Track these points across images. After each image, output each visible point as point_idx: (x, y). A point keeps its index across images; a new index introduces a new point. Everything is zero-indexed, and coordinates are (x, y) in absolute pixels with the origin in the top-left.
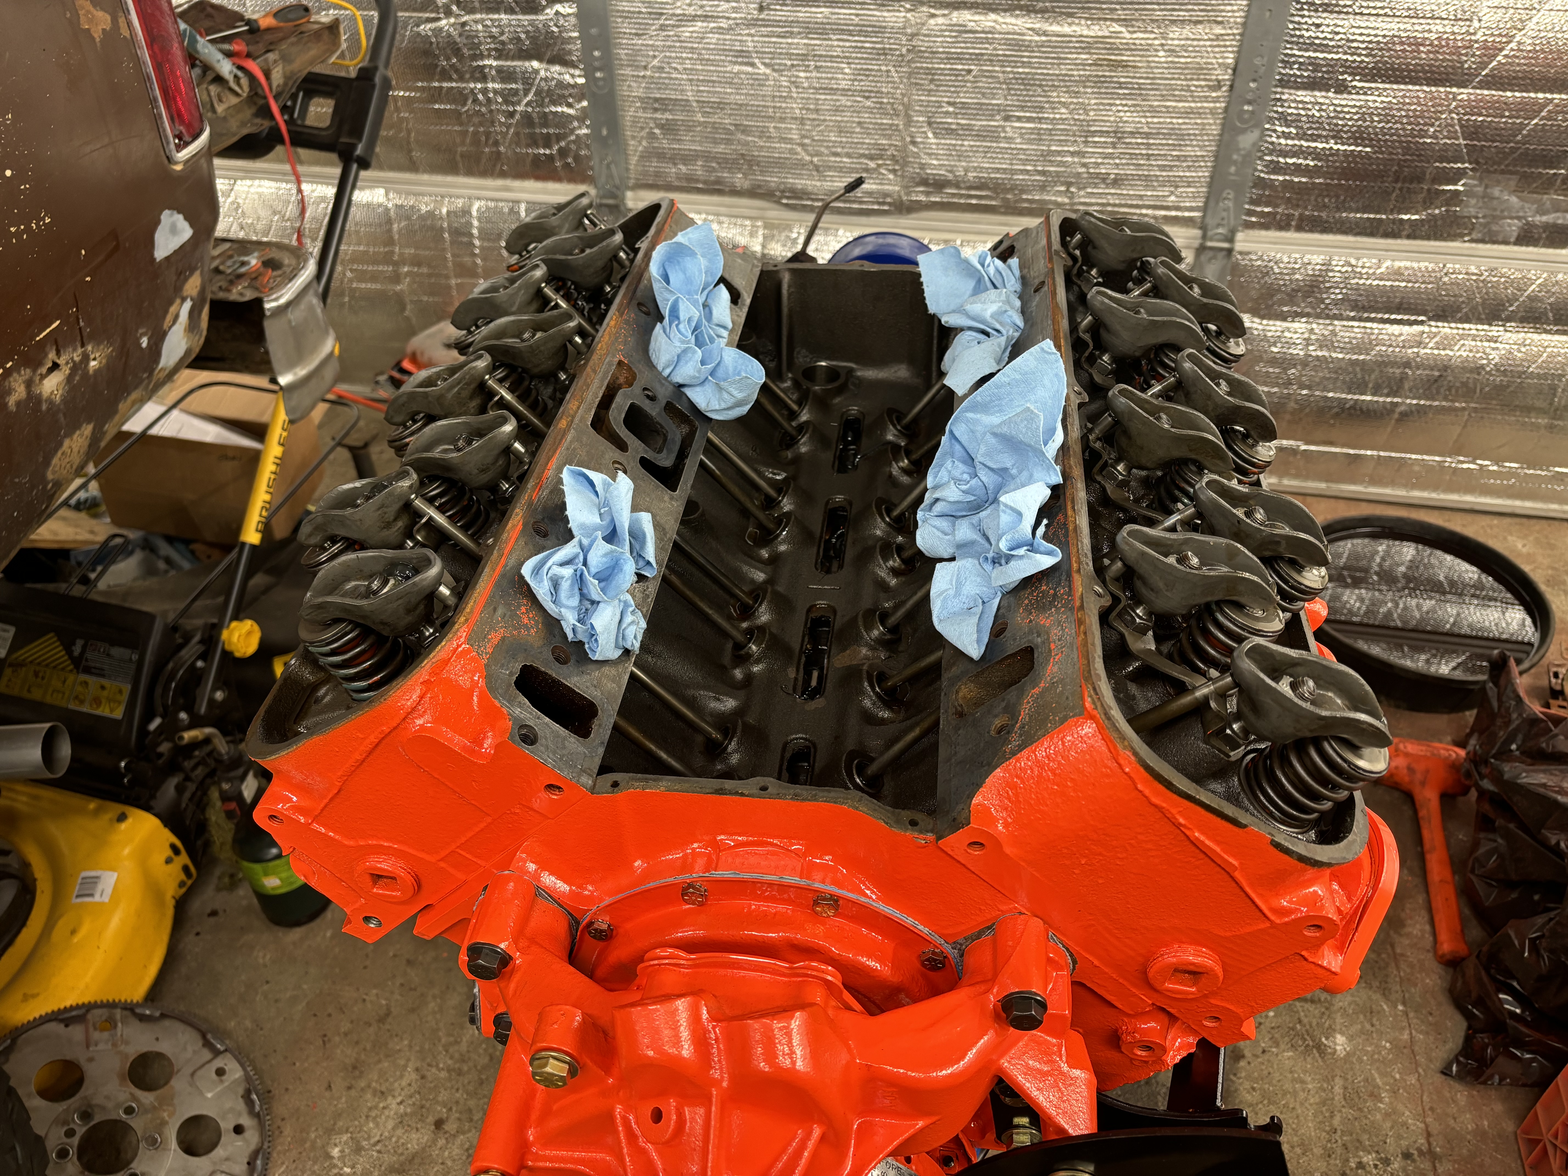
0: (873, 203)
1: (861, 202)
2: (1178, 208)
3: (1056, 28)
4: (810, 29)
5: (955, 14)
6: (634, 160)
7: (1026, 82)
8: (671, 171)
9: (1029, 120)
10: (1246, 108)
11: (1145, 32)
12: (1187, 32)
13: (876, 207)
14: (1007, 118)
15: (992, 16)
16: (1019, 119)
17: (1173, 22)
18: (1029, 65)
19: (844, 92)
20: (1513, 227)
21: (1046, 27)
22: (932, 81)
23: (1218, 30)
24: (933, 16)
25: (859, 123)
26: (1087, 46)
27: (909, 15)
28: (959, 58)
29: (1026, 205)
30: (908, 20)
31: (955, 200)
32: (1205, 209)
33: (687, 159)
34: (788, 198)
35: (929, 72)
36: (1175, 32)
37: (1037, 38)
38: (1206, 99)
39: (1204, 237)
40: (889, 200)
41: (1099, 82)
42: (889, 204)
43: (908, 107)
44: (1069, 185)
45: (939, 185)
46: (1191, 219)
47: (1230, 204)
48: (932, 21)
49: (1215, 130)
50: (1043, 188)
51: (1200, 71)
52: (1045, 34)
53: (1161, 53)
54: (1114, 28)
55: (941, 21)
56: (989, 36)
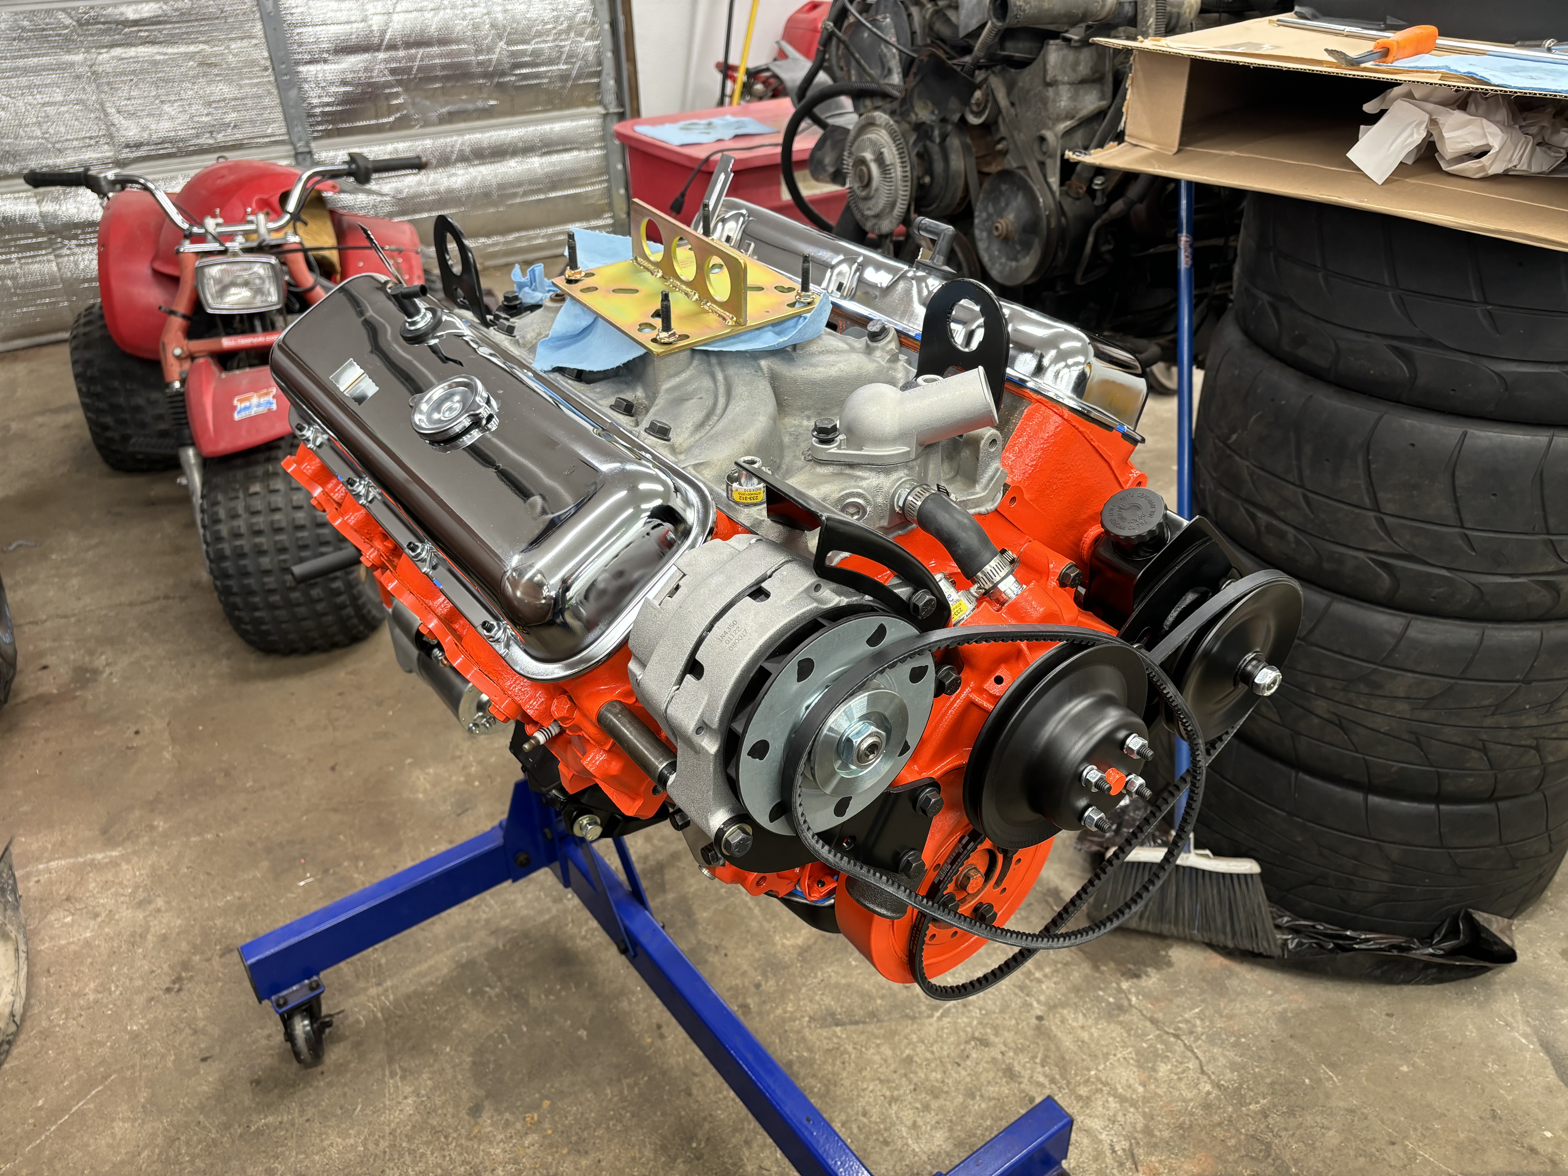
2: (274, 136)
3: (170, 50)
4: (26, 71)
5: (112, 50)
7: (166, 81)
10: (286, 78)
11: (217, 46)
12: (239, 44)
14: (162, 102)
15: (133, 49)
17: (230, 40)
18: (164, 72)
19: (62, 103)
20: (433, 115)
21: (165, 50)
22: (112, 88)
23: (254, 41)
24: (100, 53)
26: (191, 56)
27: (85, 55)
28: (123, 74)
30: (86, 58)
31: (152, 153)
32: (289, 134)
35: (108, 83)
36: (233, 46)
37: (162, 57)
38: (262, 76)
39: (295, 149)
41: (205, 75)
43: (102, 105)
45: (138, 145)
46: (284, 141)
48: (100, 57)
51: (253, 63)
52: (166, 54)
53: (231, 56)
54: (201, 46)
55: (105, 56)
56: (136, 60)
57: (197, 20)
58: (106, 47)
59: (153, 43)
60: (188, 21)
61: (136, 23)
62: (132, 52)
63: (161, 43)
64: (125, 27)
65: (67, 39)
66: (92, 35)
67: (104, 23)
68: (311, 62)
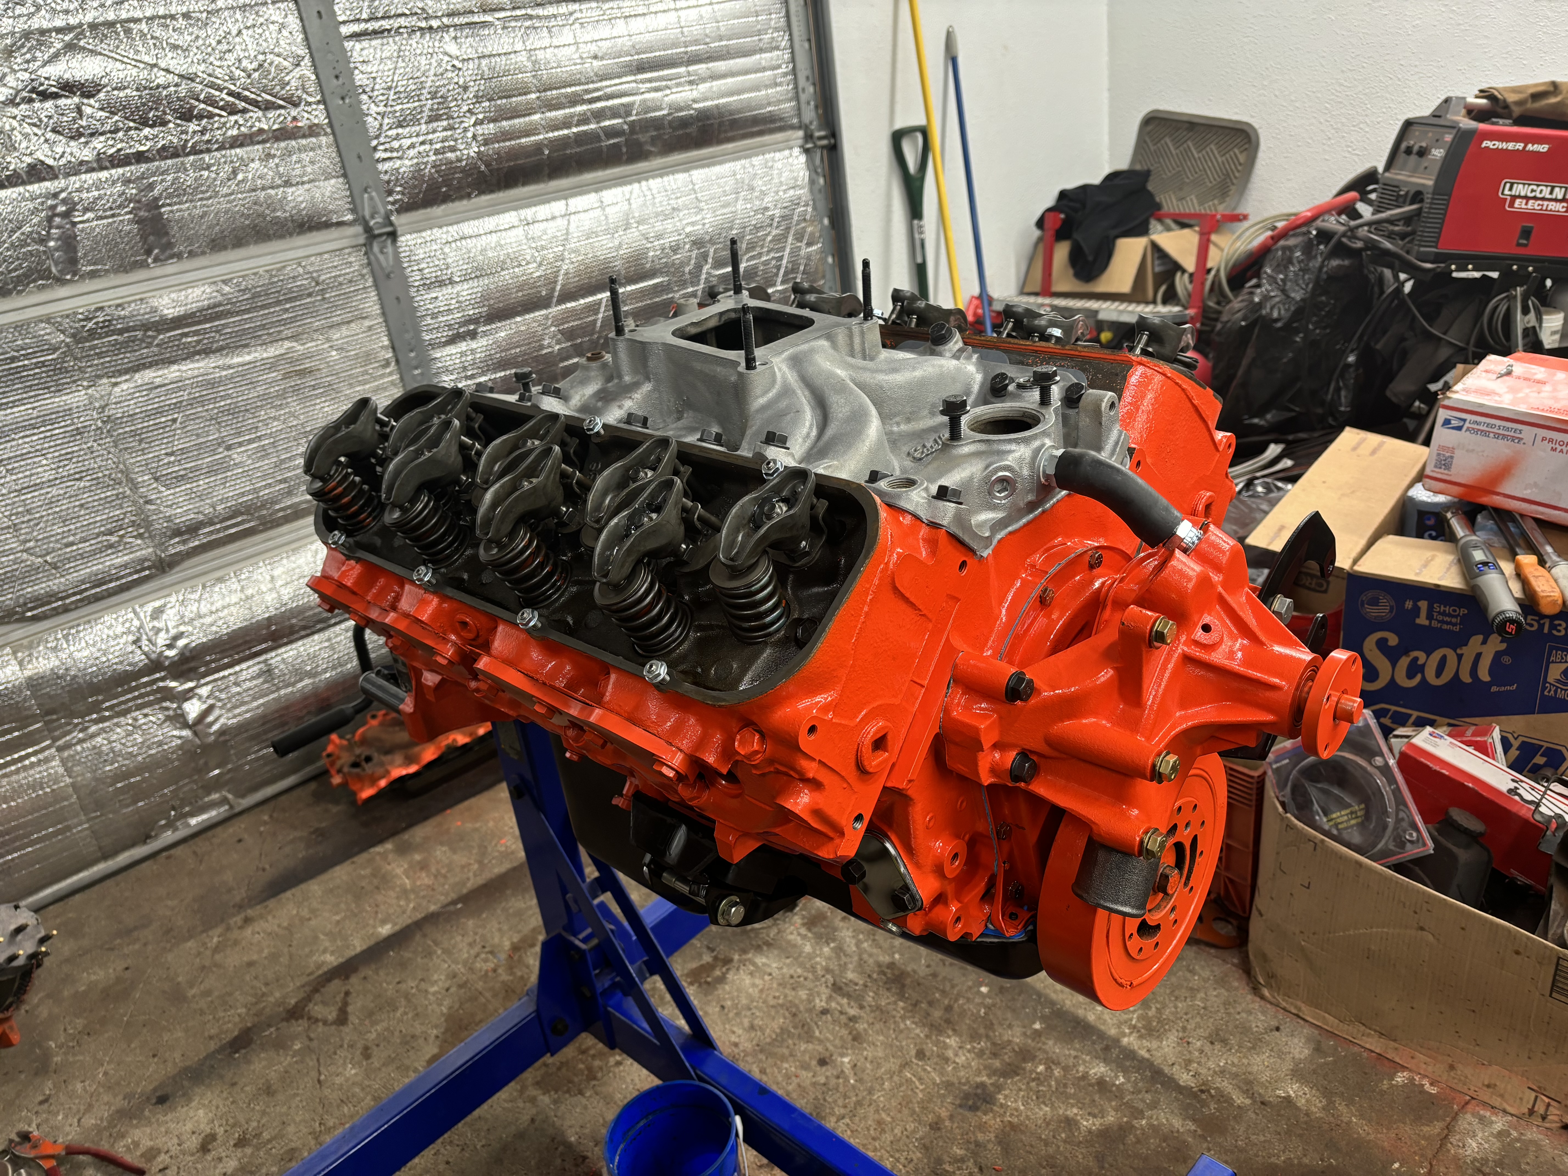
0: (131, 574)
1: (117, 579)
3: (237, 360)
5: (137, 376)
7: (232, 411)
9: (250, 441)
10: (416, 372)
11: (313, 340)
12: (345, 331)
13: (136, 576)
14: (229, 448)
15: (175, 367)
16: (240, 444)
17: (331, 327)
18: (229, 396)
19: (51, 483)
21: (229, 361)
22: (141, 441)
23: (367, 323)
24: (116, 384)
25: (82, 505)
26: (272, 365)
27: (90, 391)
28: (159, 412)
29: (281, 514)
30: (91, 396)
31: (214, 537)
34: (31, 610)
35: (134, 434)
36: (336, 334)
37: (224, 373)
38: (383, 376)
40: (146, 564)
41: (296, 390)
42: (149, 568)
43: (126, 473)
45: (193, 529)
48: (117, 389)
51: (368, 357)
52: (230, 367)
53: (334, 353)
54: (287, 344)
55: (125, 386)
56: (179, 384)
57: (278, 303)
58: (126, 371)
59: (207, 352)
60: (263, 307)
61: (178, 322)
62: (173, 372)
63: (220, 349)
64: (159, 332)
65: (58, 369)
66: (100, 355)
67: (121, 332)
68: (453, 340)
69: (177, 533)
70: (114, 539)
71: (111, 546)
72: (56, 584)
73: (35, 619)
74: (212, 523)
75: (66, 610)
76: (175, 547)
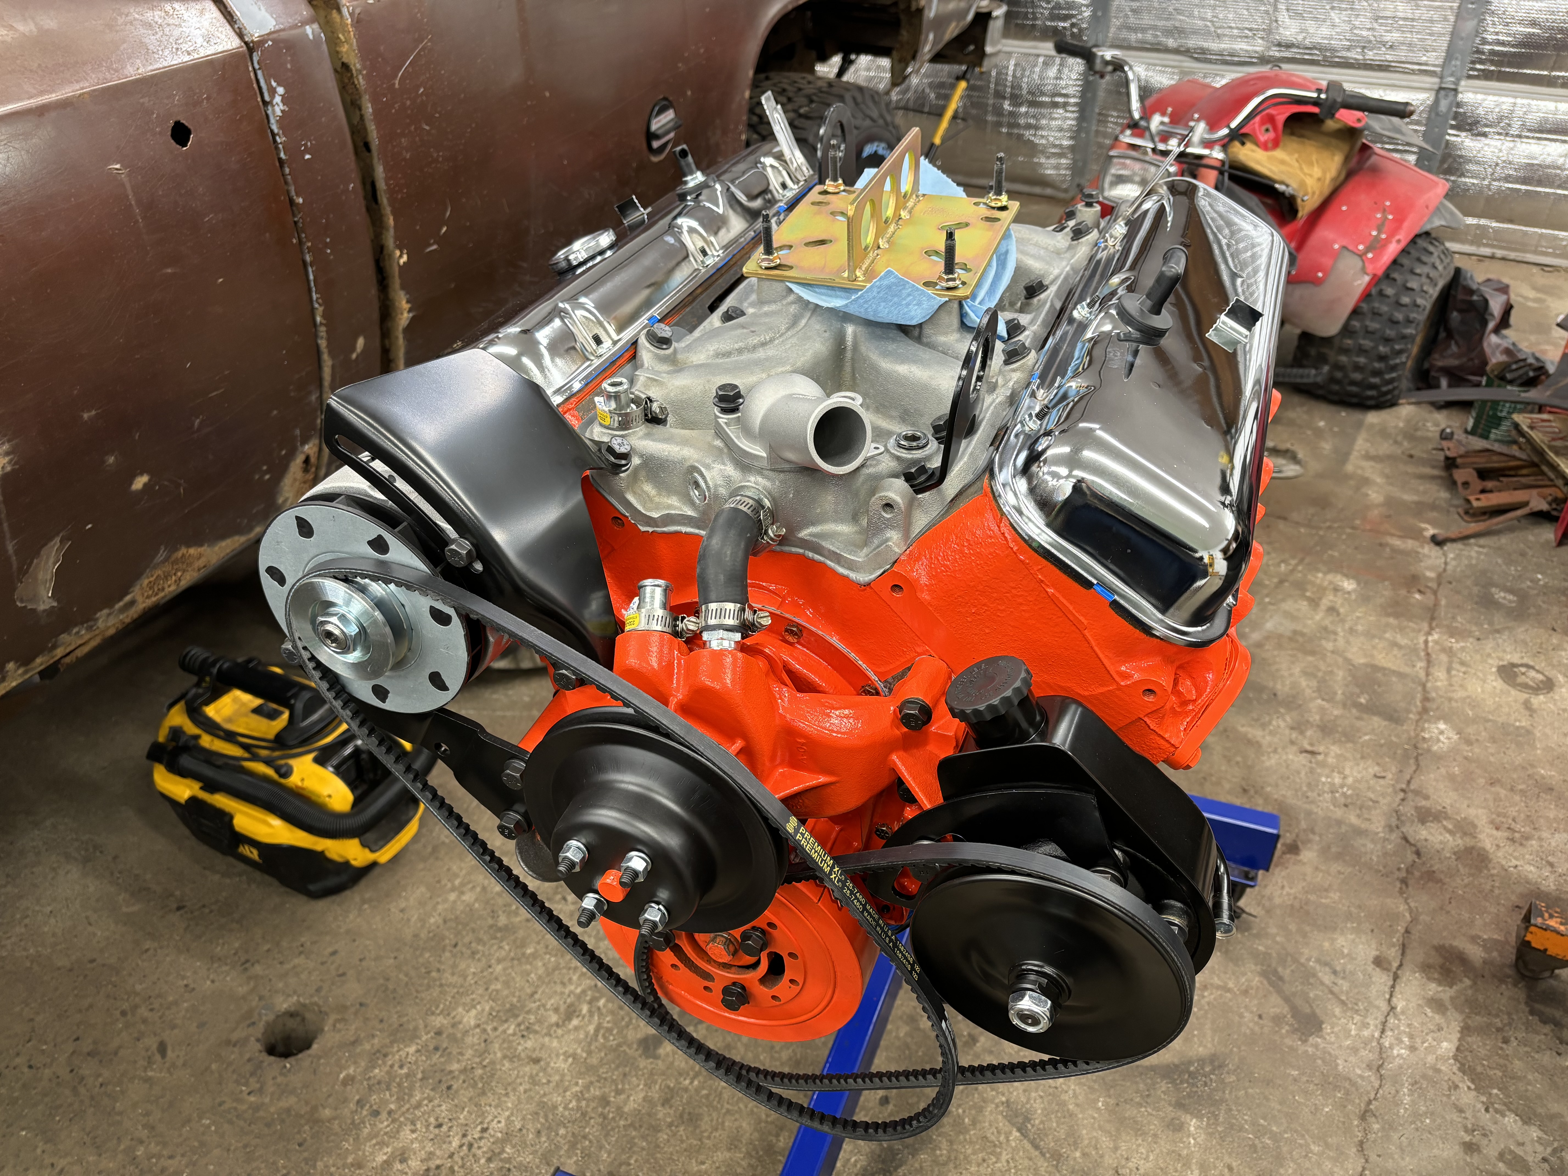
2: (1426, 64)
6: (1113, 30)
8: (1133, 37)
32: (1443, 66)
33: (1144, 30)
39: (1441, 82)
40: (1256, 55)
44: (1364, 47)
45: (1288, 46)
46: (1434, 72)
47: (1458, 63)
49: (1452, 18)
50: (1348, 49)
69: (1279, 45)
70: (1250, 34)
71: (1246, 37)
72: (1213, 45)
73: (1197, 59)
74: (1298, 47)
75: (1210, 61)
76: (1275, 53)
